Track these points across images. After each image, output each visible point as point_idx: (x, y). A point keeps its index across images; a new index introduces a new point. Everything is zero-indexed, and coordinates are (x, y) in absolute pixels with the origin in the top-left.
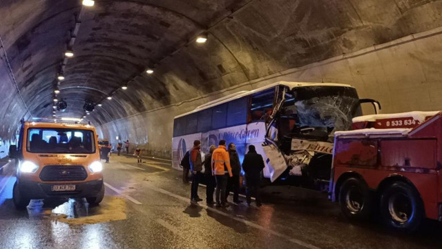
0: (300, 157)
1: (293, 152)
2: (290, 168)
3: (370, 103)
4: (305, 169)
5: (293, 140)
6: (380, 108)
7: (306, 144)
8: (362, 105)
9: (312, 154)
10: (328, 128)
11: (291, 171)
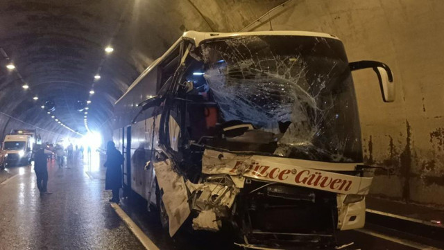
0: (215, 189)
1: (204, 178)
2: (194, 214)
3: (371, 70)
4: (226, 216)
5: (206, 152)
6: (390, 78)
7: (230, 160)
8: (354, 73)
9: (240, 183)
10: (280, 123)
11: (195, 220)
